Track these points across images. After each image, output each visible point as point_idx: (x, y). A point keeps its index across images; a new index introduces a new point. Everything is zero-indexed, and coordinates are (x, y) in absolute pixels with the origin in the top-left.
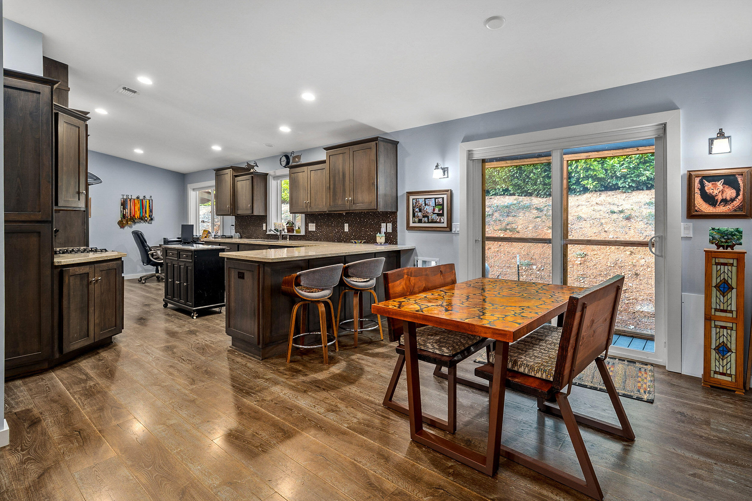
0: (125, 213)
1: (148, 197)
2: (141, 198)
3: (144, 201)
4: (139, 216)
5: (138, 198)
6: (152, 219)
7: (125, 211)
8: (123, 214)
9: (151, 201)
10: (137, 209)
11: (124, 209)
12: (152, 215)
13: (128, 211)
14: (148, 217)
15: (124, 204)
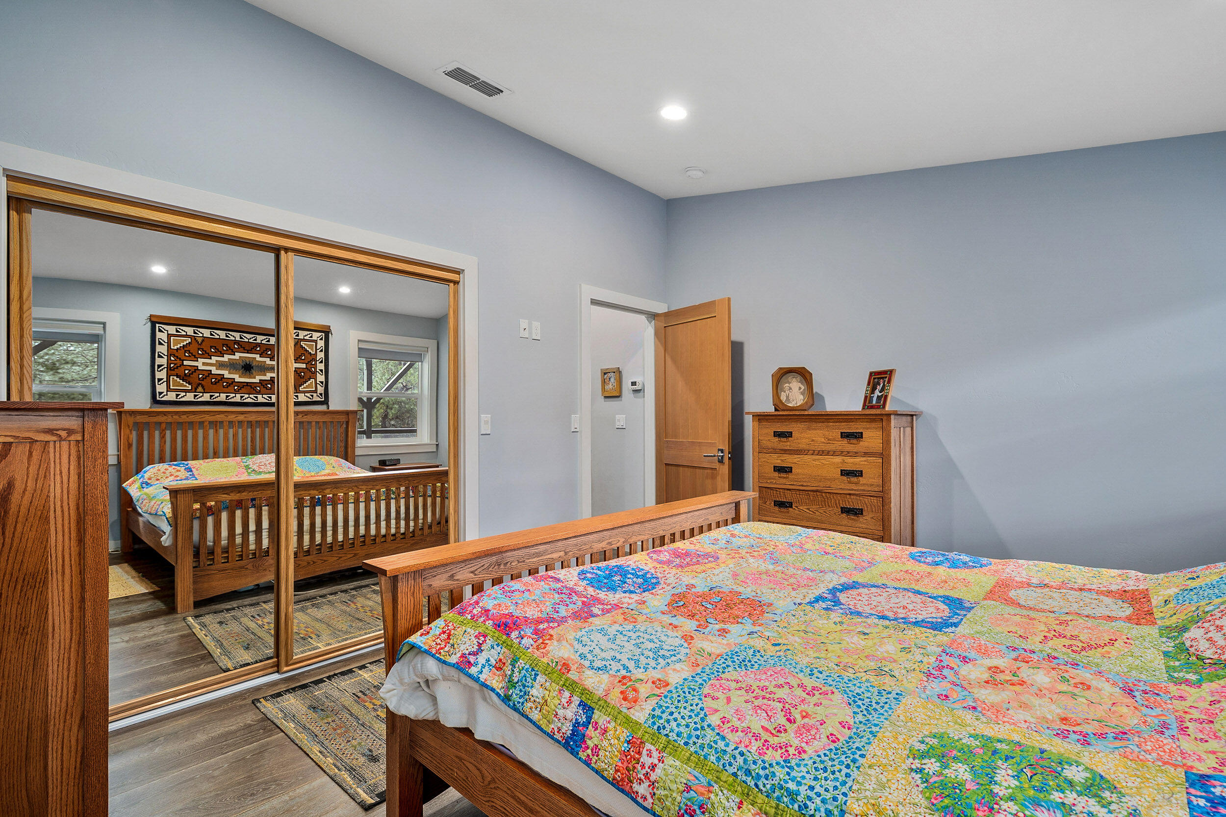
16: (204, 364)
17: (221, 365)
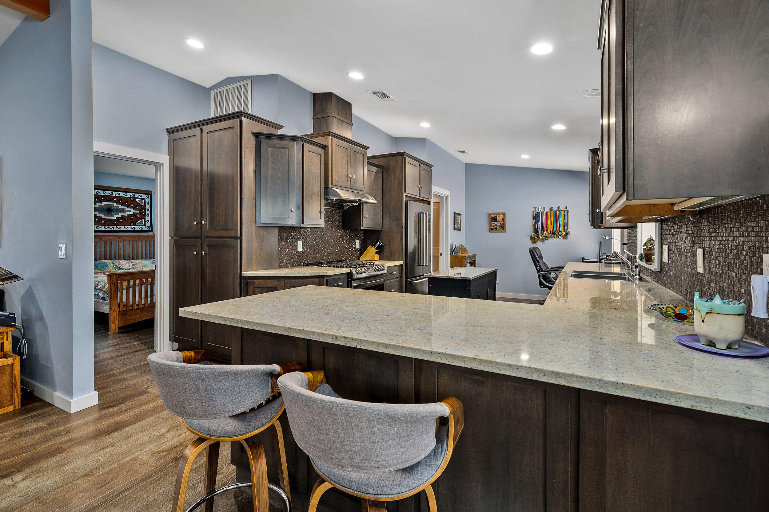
0: (536, 228)
1: (563, 208)
2: (555, 209)
3: (558, 213)
4: (552, 231)
5: (551, 209)
6: (567, 234)
7: (536, 225)
8: (535, 228)
9: (566, 213)
10: (549, 223)
11: (536, 222)
12: (568, 229)
13: (540, 225)
14: (563, 231)
15: (536, 217)
16: (131, 211)
17: (123, 211)
